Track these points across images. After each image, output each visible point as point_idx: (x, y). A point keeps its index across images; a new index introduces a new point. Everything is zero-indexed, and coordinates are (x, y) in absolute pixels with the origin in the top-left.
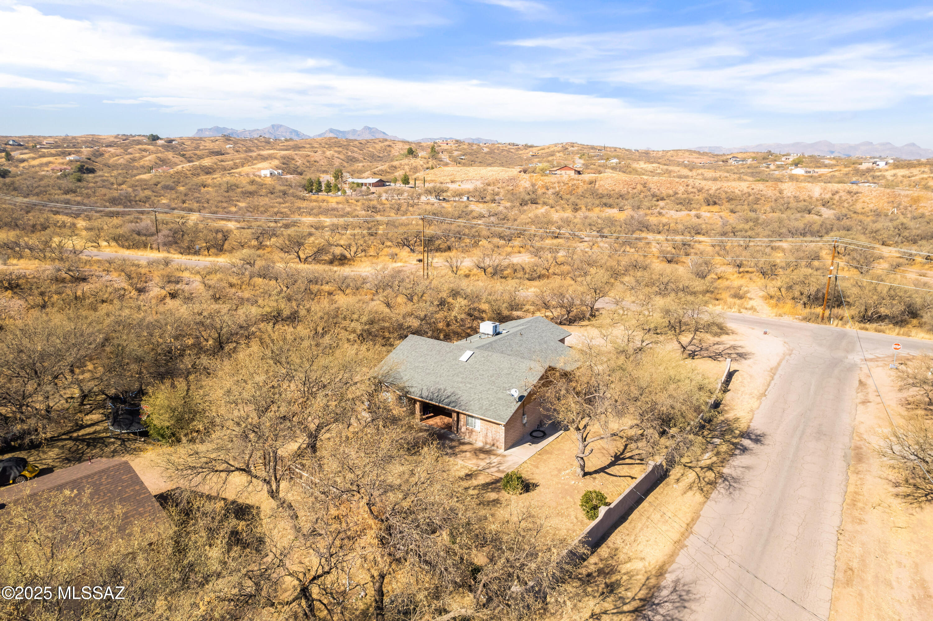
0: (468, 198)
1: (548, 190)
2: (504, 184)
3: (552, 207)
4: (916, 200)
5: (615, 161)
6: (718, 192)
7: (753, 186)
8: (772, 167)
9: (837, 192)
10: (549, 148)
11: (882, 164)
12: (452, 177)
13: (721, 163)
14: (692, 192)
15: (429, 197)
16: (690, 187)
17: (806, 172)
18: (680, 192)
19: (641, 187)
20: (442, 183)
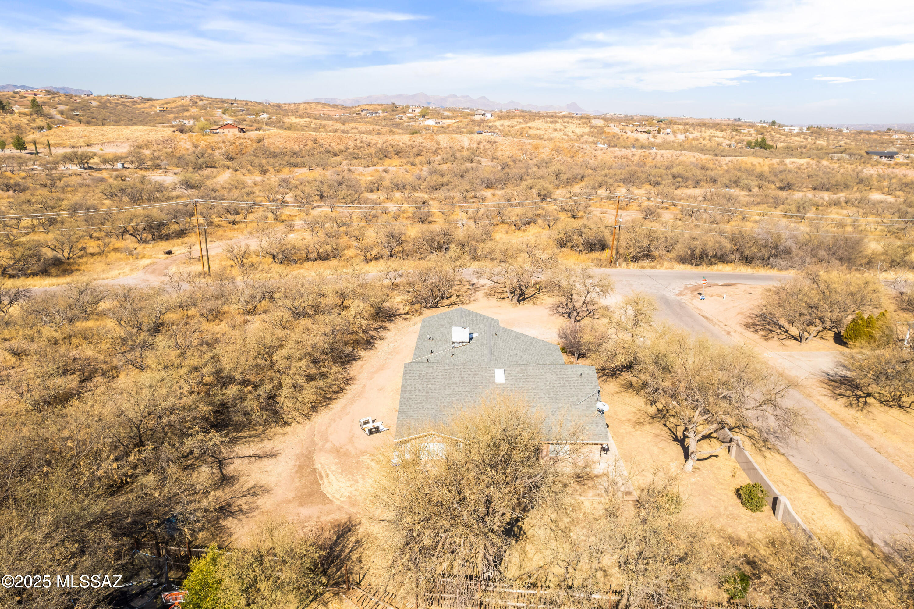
0: (123, 164)
1: (214, 150)
2: (160, 147)
3: (236, 170)
4: (536, 147)
5: (266, 116)
6: (385, 145)
7: (414, 139)
8: (405, 119)
9: (481, 142)
10: (174, 101)
11: (489, 115)
12: (85, 139)
13: (355, 115)
14: (361, 147)
15: (69, 166)
16: (358, 142)
17: (436, 123)
18: (351, 147)
19: (312, 143)
20: (73, 147)
